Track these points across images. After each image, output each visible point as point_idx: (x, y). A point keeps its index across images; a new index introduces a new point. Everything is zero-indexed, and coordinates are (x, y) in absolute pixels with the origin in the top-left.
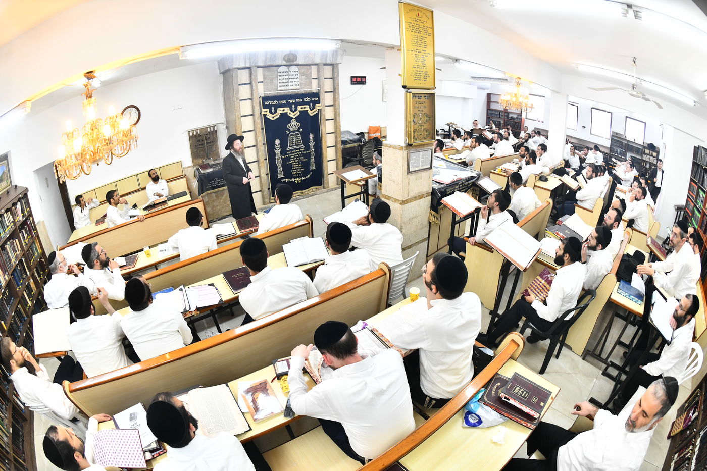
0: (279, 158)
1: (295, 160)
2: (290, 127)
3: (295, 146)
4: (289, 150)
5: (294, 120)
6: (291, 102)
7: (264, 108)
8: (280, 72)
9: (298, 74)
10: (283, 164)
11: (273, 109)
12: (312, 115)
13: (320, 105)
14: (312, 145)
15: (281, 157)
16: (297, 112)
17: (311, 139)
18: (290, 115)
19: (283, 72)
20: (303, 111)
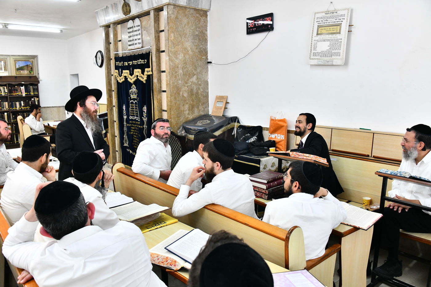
0: (125, 124)
1: (135, 132)
2: (131, 94)
3: (136, 117)
4: (130, 118)
5: (134, 85)
6: (130, 64)
7: (116, 69)
8: (128, 29)
9: (140, 29)
10: (127, 133)
11: (120, 71)
12: (144, 82)
13: (150, 69)
14: (145, 120)
15: (127, 125)
16: (133, 76)
17: (146, 112)
18: (129, 80)
19: (131, 28)
20: (137, 76)
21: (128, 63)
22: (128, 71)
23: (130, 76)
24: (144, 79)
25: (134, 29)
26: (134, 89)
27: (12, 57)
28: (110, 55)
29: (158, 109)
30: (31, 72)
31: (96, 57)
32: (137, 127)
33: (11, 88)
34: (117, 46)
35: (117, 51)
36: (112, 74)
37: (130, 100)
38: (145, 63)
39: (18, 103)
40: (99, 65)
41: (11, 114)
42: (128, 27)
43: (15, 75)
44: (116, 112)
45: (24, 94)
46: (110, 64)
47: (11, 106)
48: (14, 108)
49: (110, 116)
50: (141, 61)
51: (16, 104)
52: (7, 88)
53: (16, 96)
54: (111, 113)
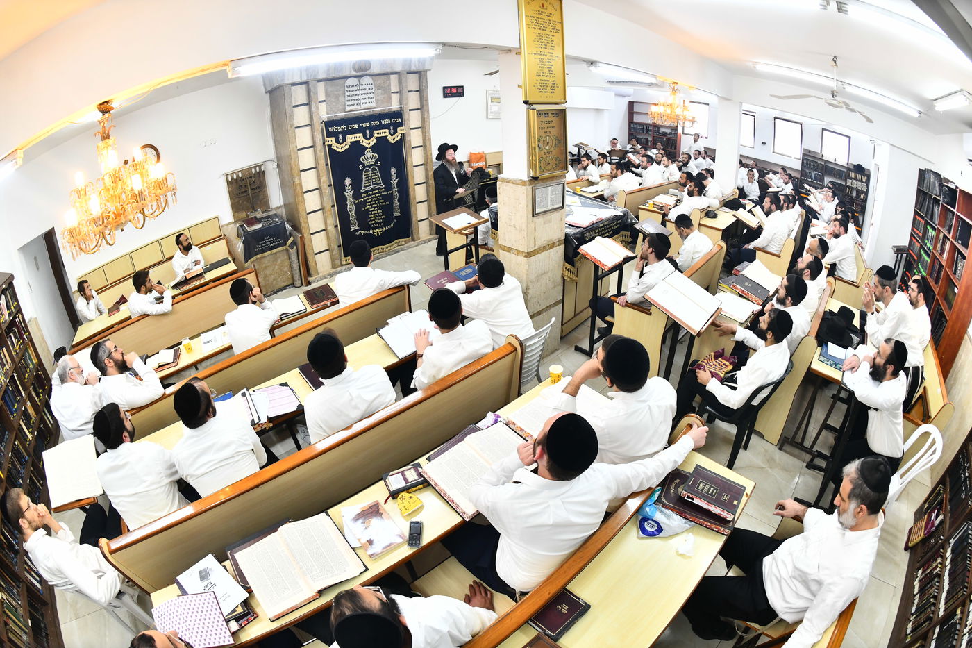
0: (350, 203)
1: (373, 204)
2: (363, 160)
3: (374, 186)
4: (362, 191)
5: (370, 150)
6: (364, 126)
7: (328, 136)
8: (347, 87)
9: (373, 87)
10: (356, 211)
11: (340, 137)
13: (405, 127)
14: (395, 182)
15: (354, 201)
16: (372, 139)
18: (362, 144)
19: (354, 86)
20: (382, 137)
21: (358, 126)
22: (361, 135)
23: (365, 140)
24: (392, 139)
25: (361, 87)
26: (369, 154)
32: (377, 197)
35: (321, 115)
37: (363, 169)
38: (398, 122)
50: (389, 121)
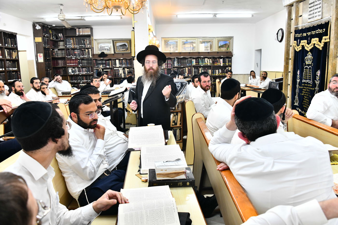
1: (306, 94)
2: (306, 60)
3: (308, 81)
4: (303, 82)
5: (310, 53)
6: (309, 35)
7: (295, 40)
8: (310, 4)
9: (321, 2)
10: (299, 94)
11: (298, 41)
12: (321, 49)
13: (328, 37)
14: (317, 83)
15: (299, 87)
16: (310, 44)
17: (319, 76)
18: (306, 48)
19: (312, 3)
20: (314, 44)
21: (306, 34)
22: (306, 41)
23: (307, 45)
24: (320, 46)
25: (316, 3)
26: (309, 56)
27: (216, 39)
28: (291, 29)
29: (332, 73)
30: (228, 49)
31: (277, 34)
32: (309, 89)
33: (214, 60)
34: (298, 21)
35: (298, 25)
36: (291, 45)
37: (305, 66)
38: (324, 32)
39: (217, 71)
40: (279, 40)
41: (212, 78)
42: (310, 3)
43: (218, 51)
44: (290, 76)
45: (222, 65)
46: (290, 37)
47: (213, 72)
48: (215, 74)
49: (285, 80)
50: (320, 31)
51: (216, 72)
52: (211, 60)
53: (217, 66)
54: (286, 77)
